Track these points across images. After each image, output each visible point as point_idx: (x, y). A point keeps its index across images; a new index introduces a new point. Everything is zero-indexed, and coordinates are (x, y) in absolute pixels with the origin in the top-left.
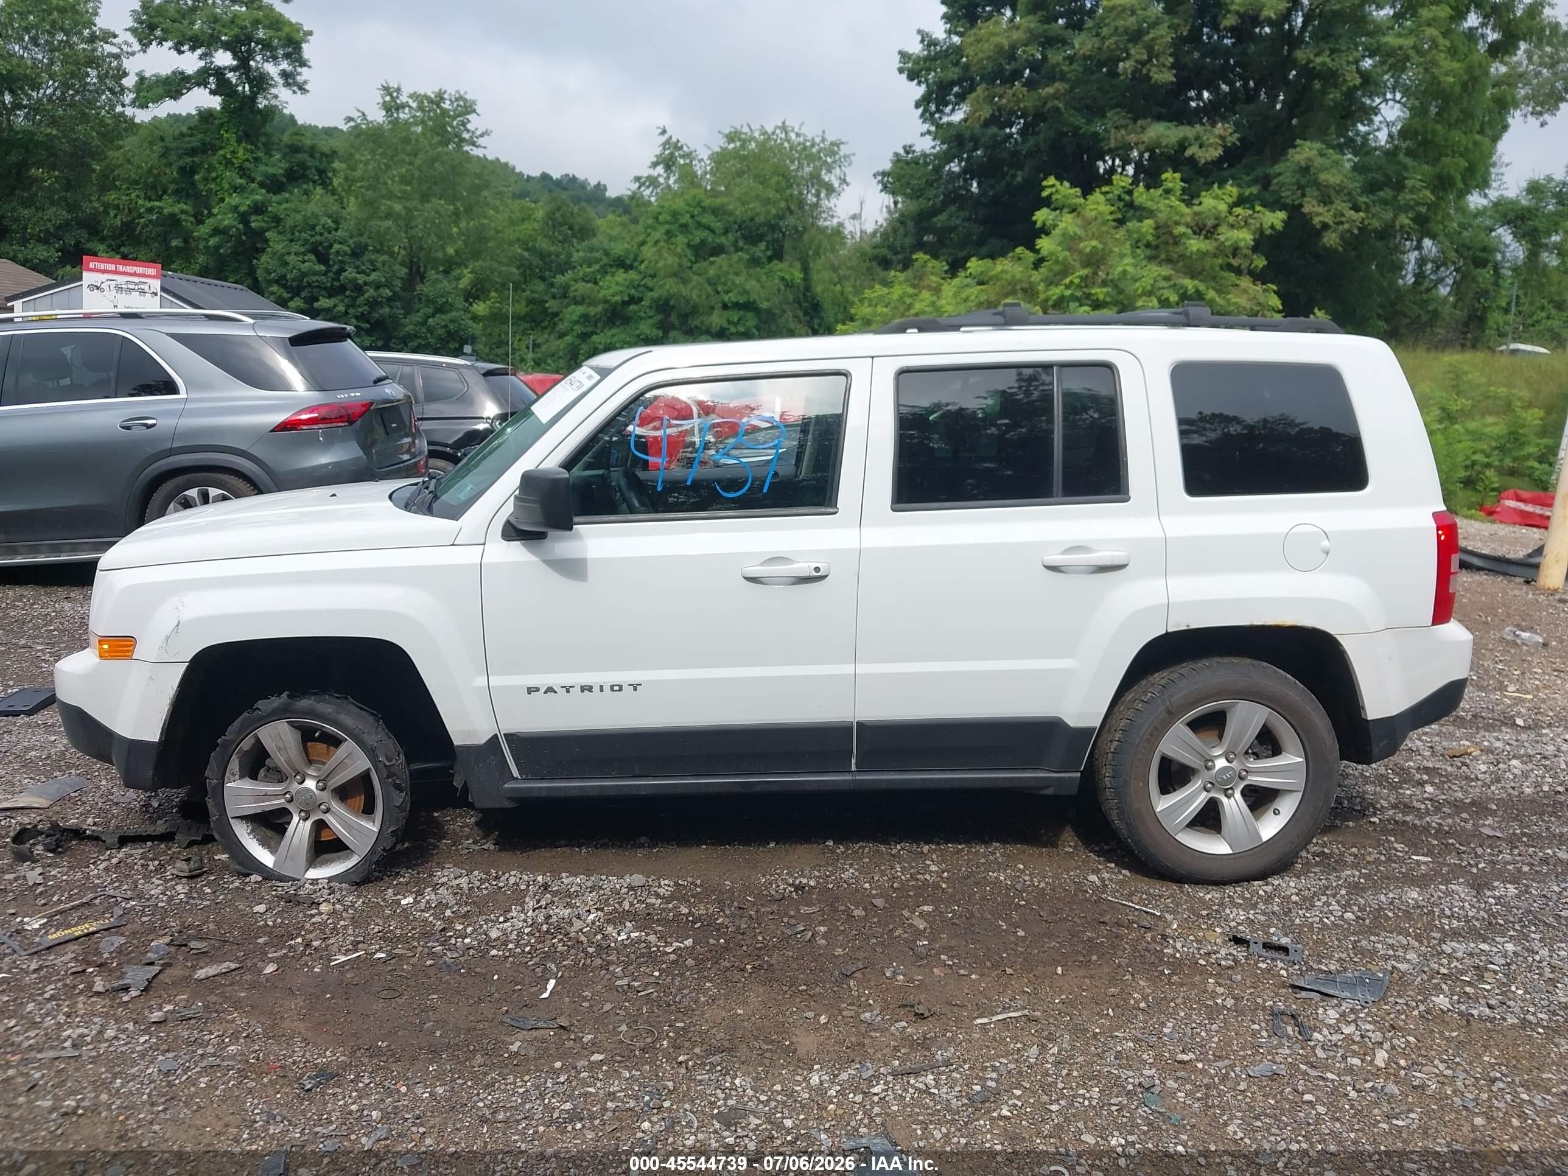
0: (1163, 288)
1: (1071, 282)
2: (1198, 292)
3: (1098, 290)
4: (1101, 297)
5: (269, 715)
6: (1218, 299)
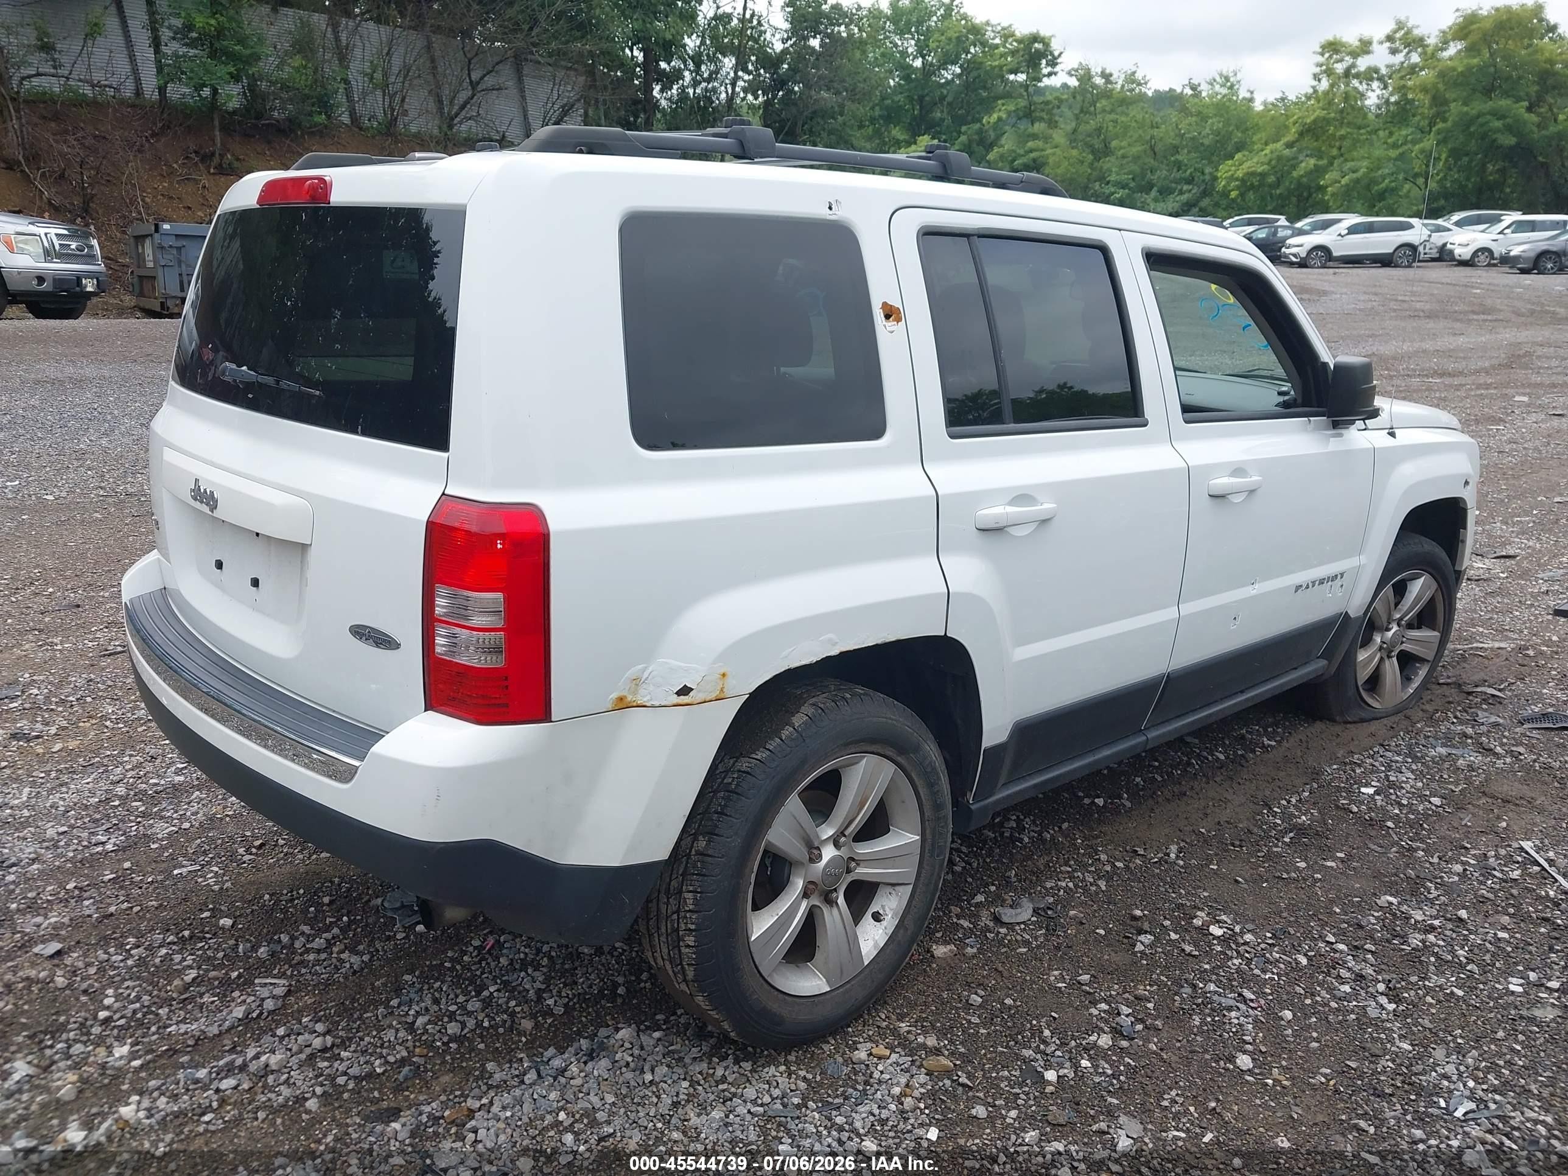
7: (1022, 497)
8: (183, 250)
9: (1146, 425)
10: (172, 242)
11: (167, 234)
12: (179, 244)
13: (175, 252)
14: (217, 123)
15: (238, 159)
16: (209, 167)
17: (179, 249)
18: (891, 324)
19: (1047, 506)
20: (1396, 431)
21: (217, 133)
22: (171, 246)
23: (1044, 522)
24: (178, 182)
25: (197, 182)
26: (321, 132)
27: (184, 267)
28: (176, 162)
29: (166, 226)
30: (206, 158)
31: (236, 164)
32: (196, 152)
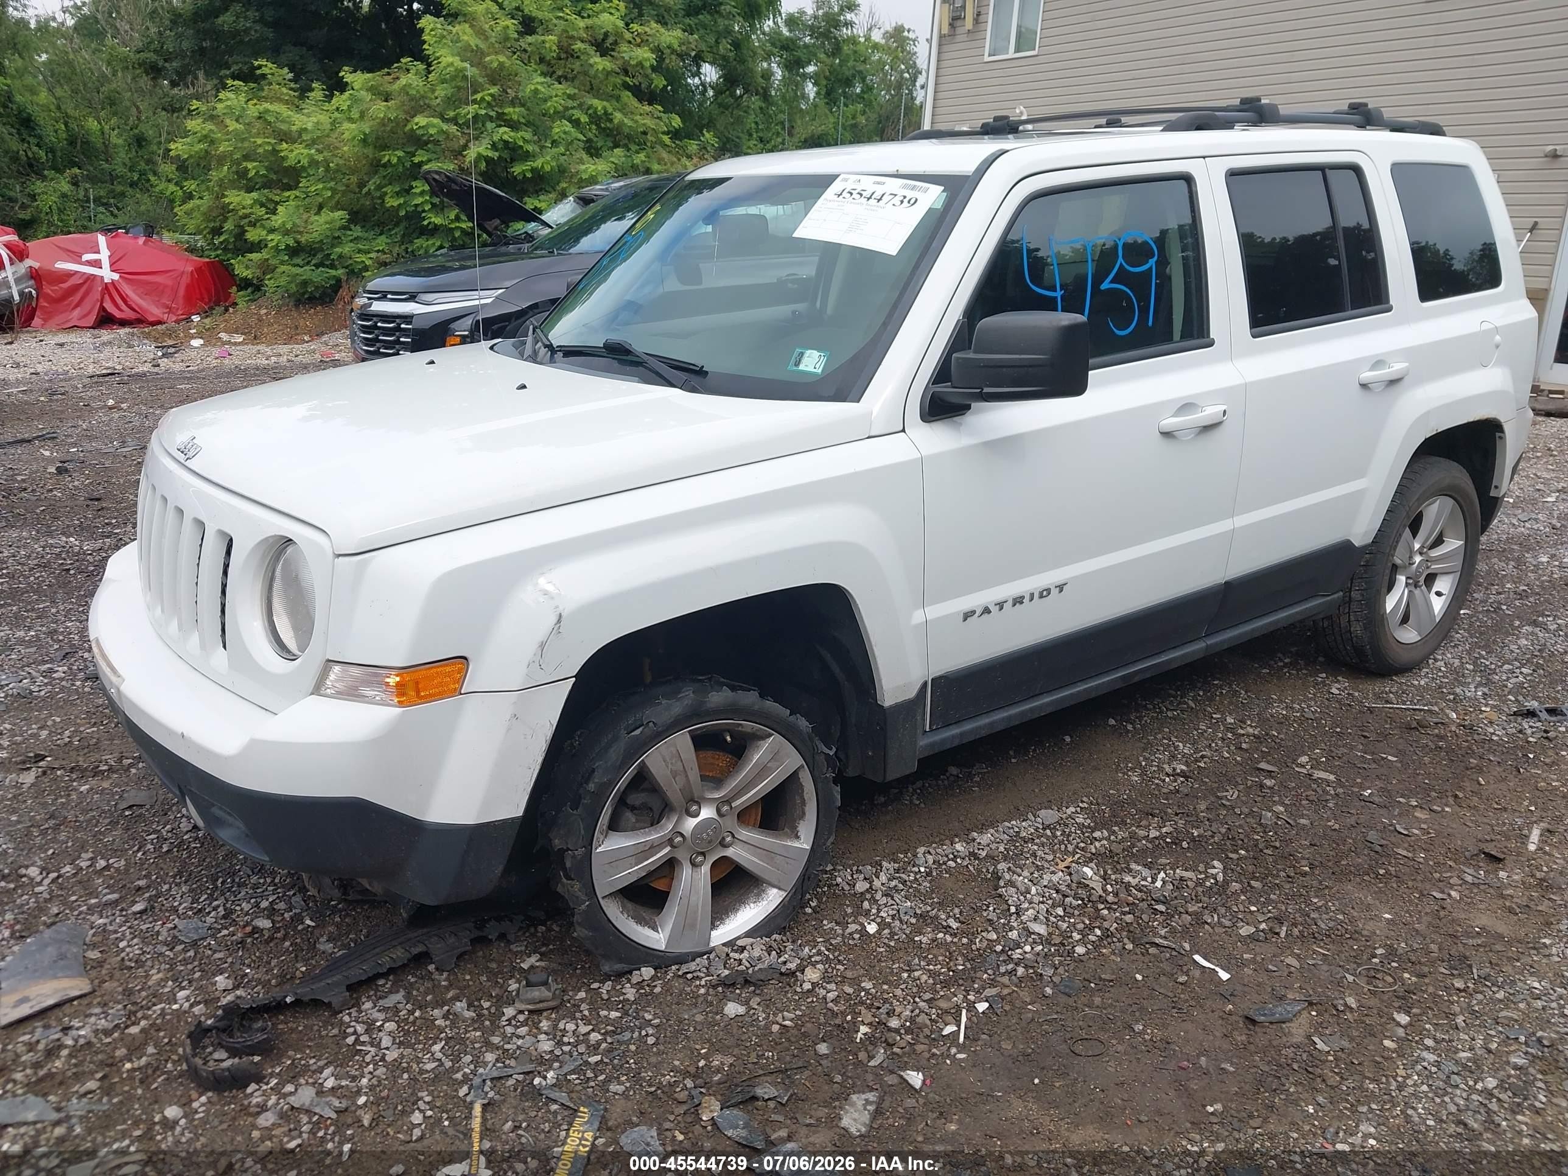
0: (572, 108)
1: (483, 99)
2: (606, 113)
3: (511, 110)
4: (515, 117)
5: (667, 729)
6: (626, 121)
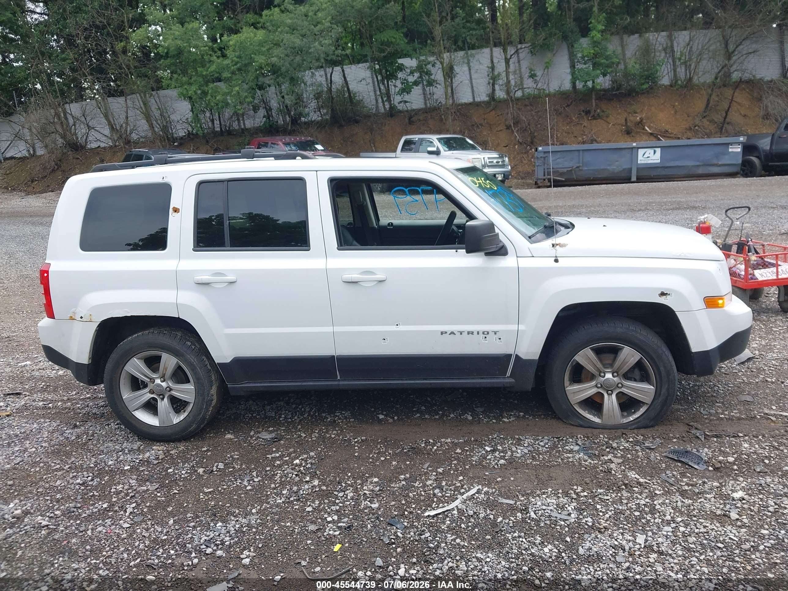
7: (218, 274)
8: (546, 158)
9: (309, 250)
10: (542, 155)
11: (541, 152)
12: (545, 156)
13: (543, 159)
14: (594, 97)
15: (603, 111)
16: (588, 117)
17: (544, 158)
18: (175, 214)
19: (231, 278)
20: (558, 258)
21: (594, 101)
22: (541, 157)
23: (232, 283)
24: (574, 126)
25: (581, 124)
26: (648, 92)
27: (546, 165)
28: (574, 117)
29: (540, 149)
30: (587, 112)
31: (601, 114)
32: (583, 111)
